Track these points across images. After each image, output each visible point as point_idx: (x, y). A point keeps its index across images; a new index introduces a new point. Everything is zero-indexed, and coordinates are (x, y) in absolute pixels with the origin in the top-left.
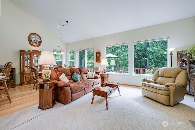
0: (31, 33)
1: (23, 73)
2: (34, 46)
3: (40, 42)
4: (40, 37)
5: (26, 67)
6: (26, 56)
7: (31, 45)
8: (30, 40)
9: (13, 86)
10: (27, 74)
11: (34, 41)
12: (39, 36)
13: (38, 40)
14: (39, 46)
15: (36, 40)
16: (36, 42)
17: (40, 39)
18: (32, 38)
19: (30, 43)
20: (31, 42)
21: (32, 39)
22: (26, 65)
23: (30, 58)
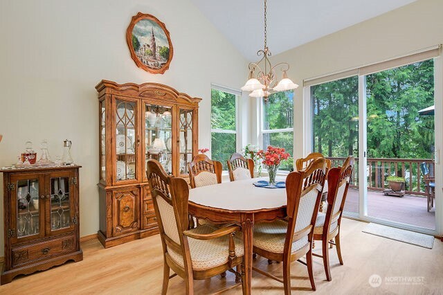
0: (135, 14)
1: (111, 191)
2: (147, 68)
3: (168, 54)
4: (167, 33)
5: (122, 158)
6: (121, 112)
7: (138, 63)
8: (133, 45)
9: (70, 256)
10: (123, 191)
11: (147, 48)
12: (163, 26)
13: (161, 43)
14: (163, 68)
15: (154, 46)
16: (153, 54)
17: (169, 39)
18: (142, 35)
19: (134, 57)
20: (138, 53)
21: (139, 38)
22: (119, 150)
23: (136, 119)
